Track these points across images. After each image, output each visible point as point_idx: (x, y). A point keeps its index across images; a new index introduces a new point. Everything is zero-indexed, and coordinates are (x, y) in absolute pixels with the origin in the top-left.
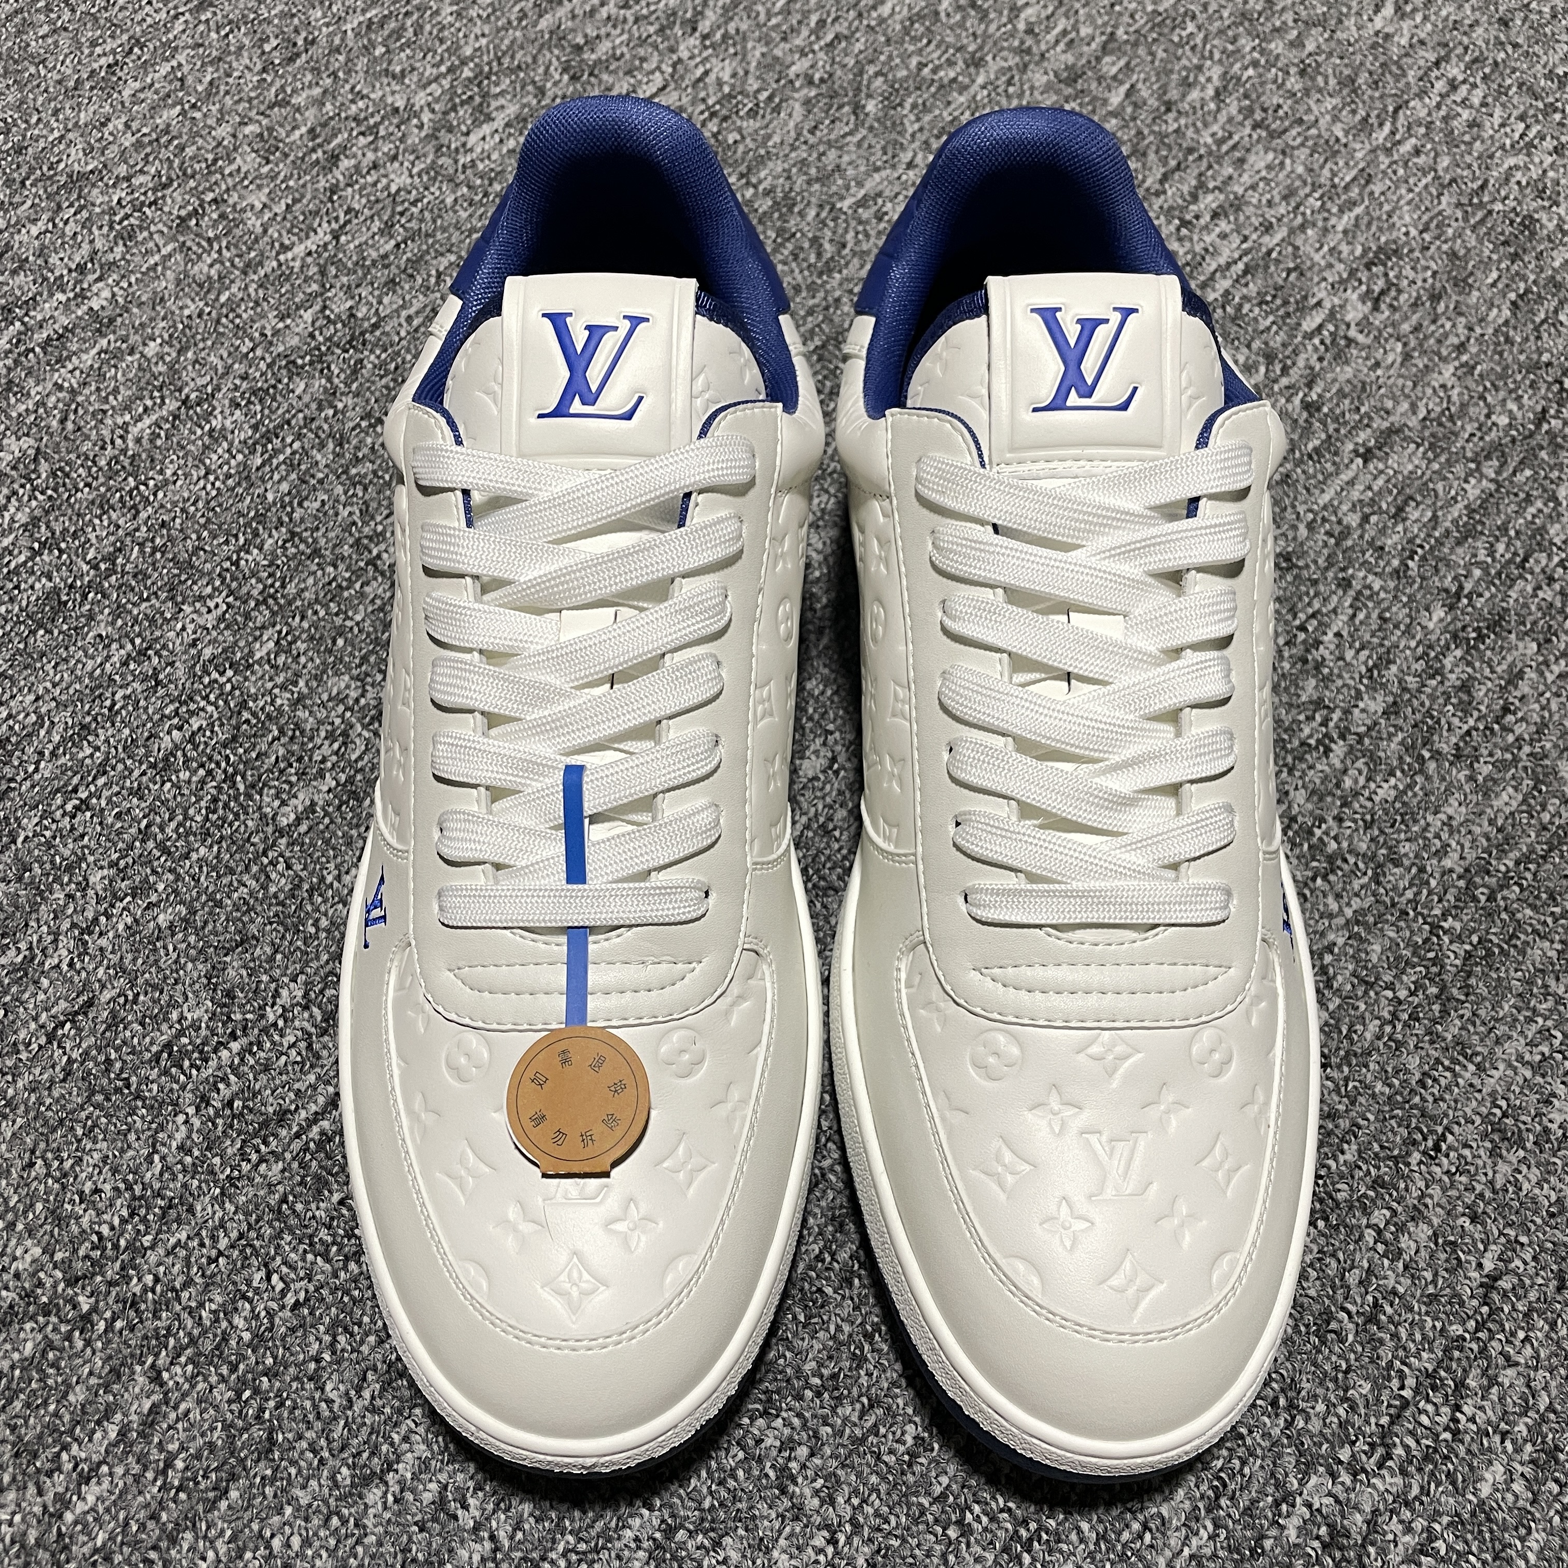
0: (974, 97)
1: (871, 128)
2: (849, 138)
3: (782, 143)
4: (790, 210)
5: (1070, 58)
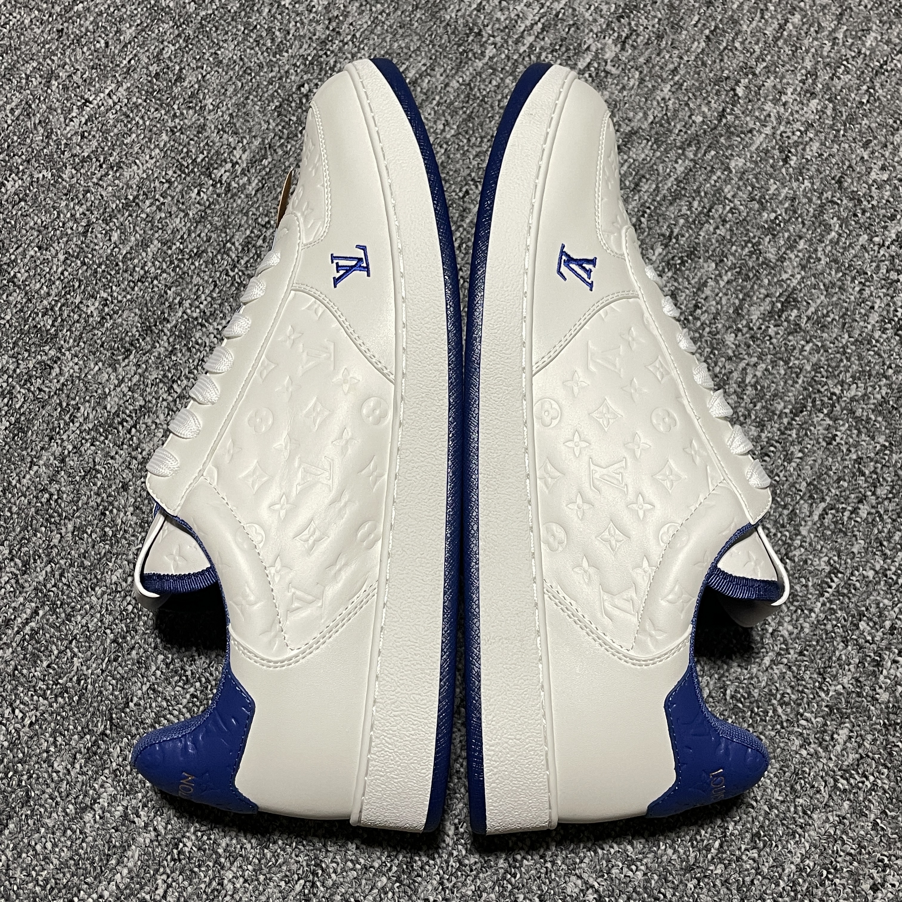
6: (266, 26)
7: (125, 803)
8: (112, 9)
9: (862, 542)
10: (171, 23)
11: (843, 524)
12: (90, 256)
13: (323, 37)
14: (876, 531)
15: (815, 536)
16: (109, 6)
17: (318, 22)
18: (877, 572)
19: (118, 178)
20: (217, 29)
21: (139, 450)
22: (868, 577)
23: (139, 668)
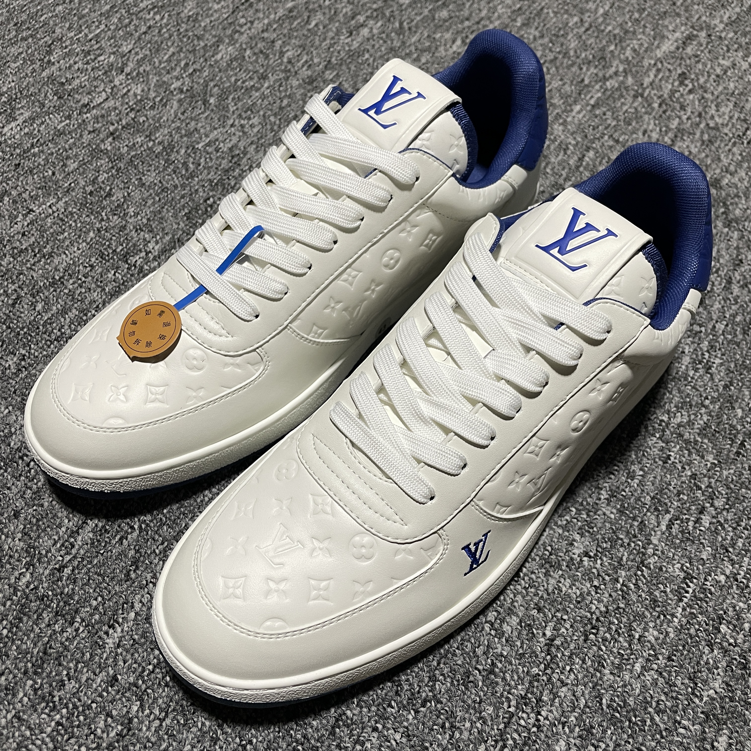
0: (263, 93)
1: (212, 110)
2: (201, 116)
3: (168, 120)
4: (172, 151)
5: (309, 73)
6: (182, 161)
8: (61, 151)
9: (709, 549)
10: (107, 160)
11: (689, 533)
12: (15, 322)
14: (720, 539)
15: (666, 545)
16: (59, 149)
17: (223, 158)
18: (727, 577)
20: (143, 163)
21: (35, 481)
22: (720, 582)
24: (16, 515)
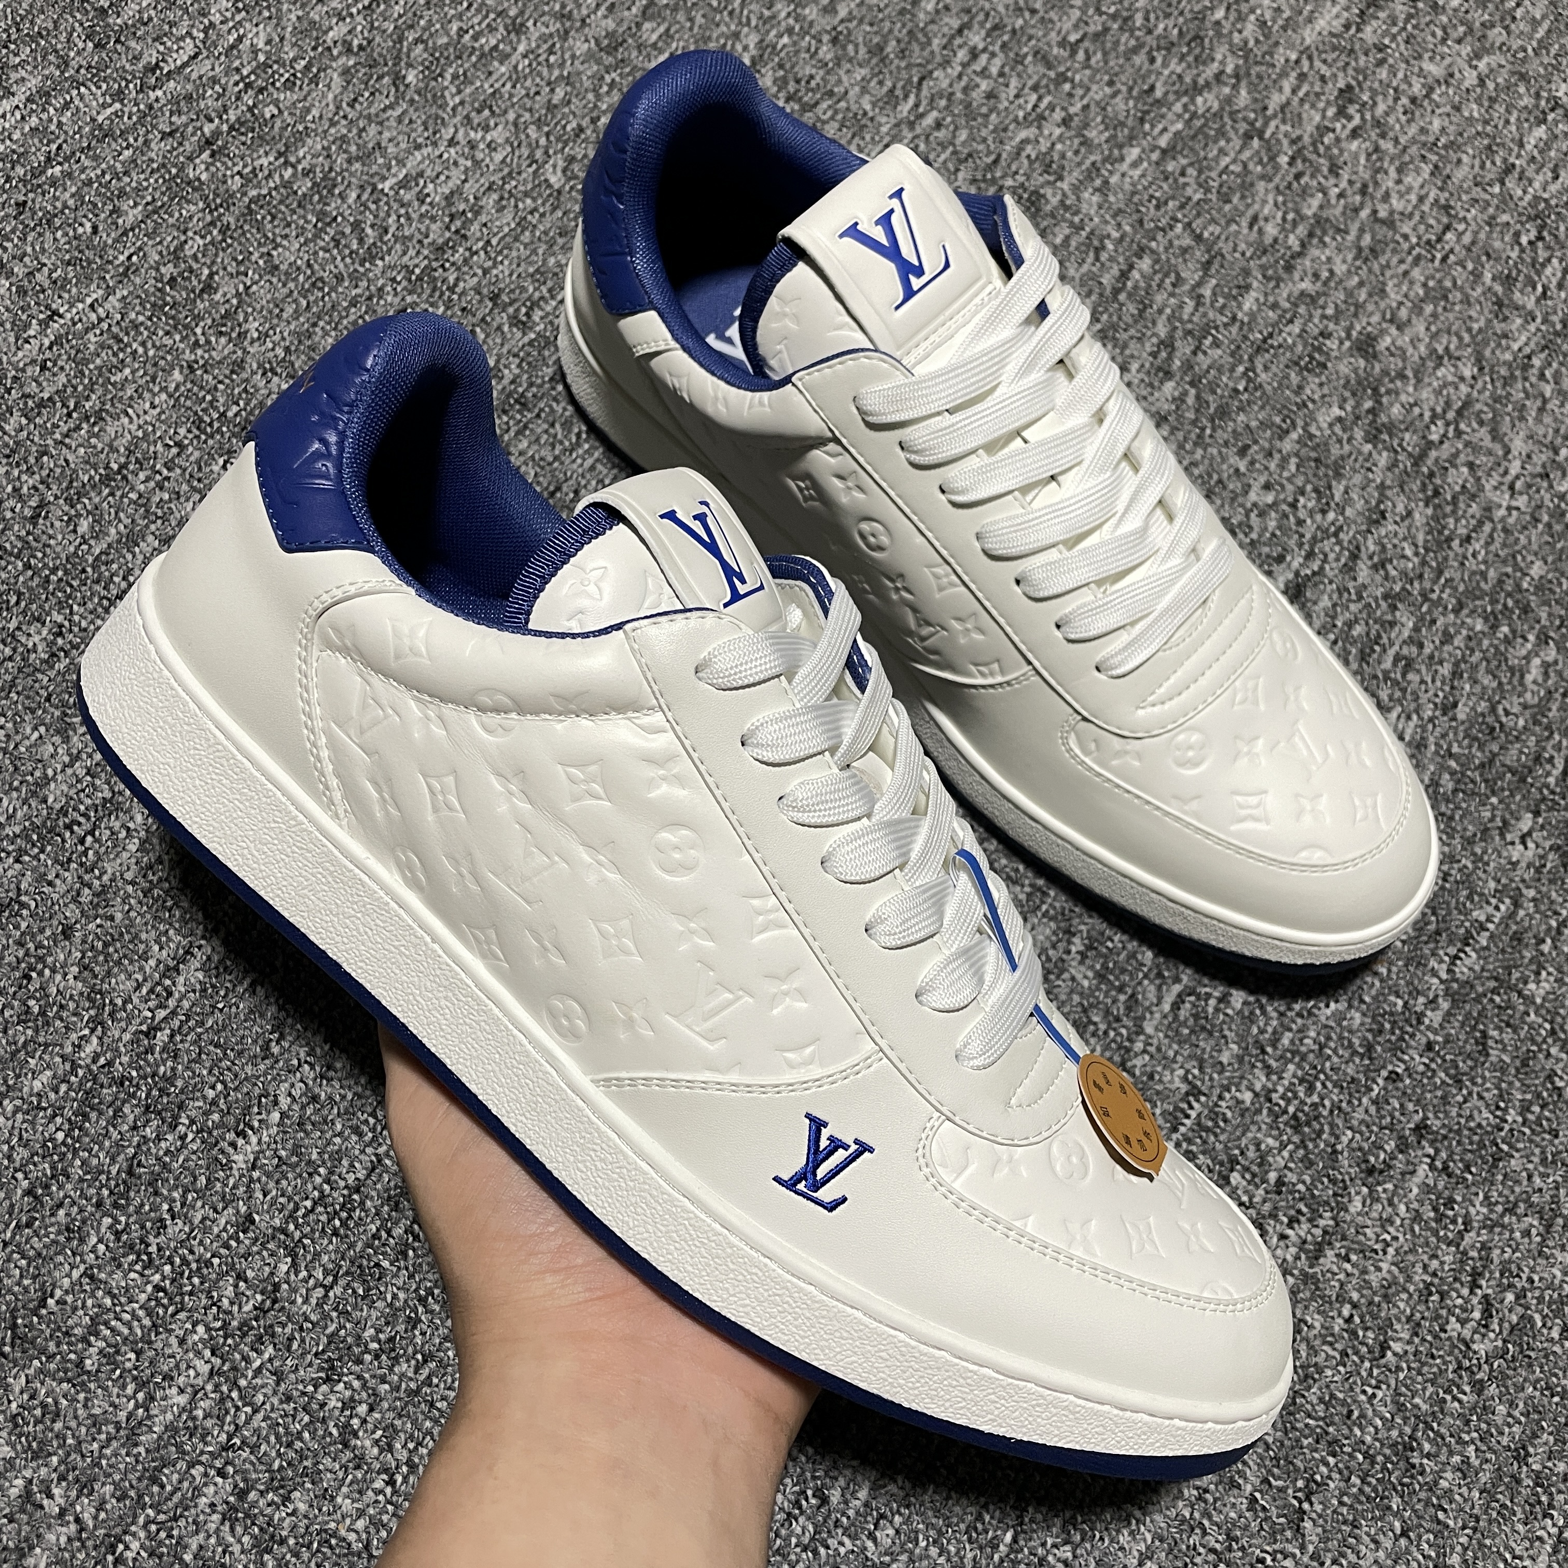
0: (516, 67)
1: (412, 101)
2: (390, 112)
3: (321, 117)
4: (331, 192)
5: (610, 24)
6: (352, 219)
7: (28, 1473)
8: (108, 177)
9: (1234, 1047)
10: (201, 205)
11: (1206, 1018)
12: (40, 555)
13: (441, 241)
14: (1255, 1030)
15: (1166, 1036)
16: (103, 173)
17: (433, 219)
18: (1256, 1095)
19: (97, 436)
20: (274, 217)
21: (97, 872)
22: (1243, 1102)
23: (69, 1239)
24: (67, 933)
